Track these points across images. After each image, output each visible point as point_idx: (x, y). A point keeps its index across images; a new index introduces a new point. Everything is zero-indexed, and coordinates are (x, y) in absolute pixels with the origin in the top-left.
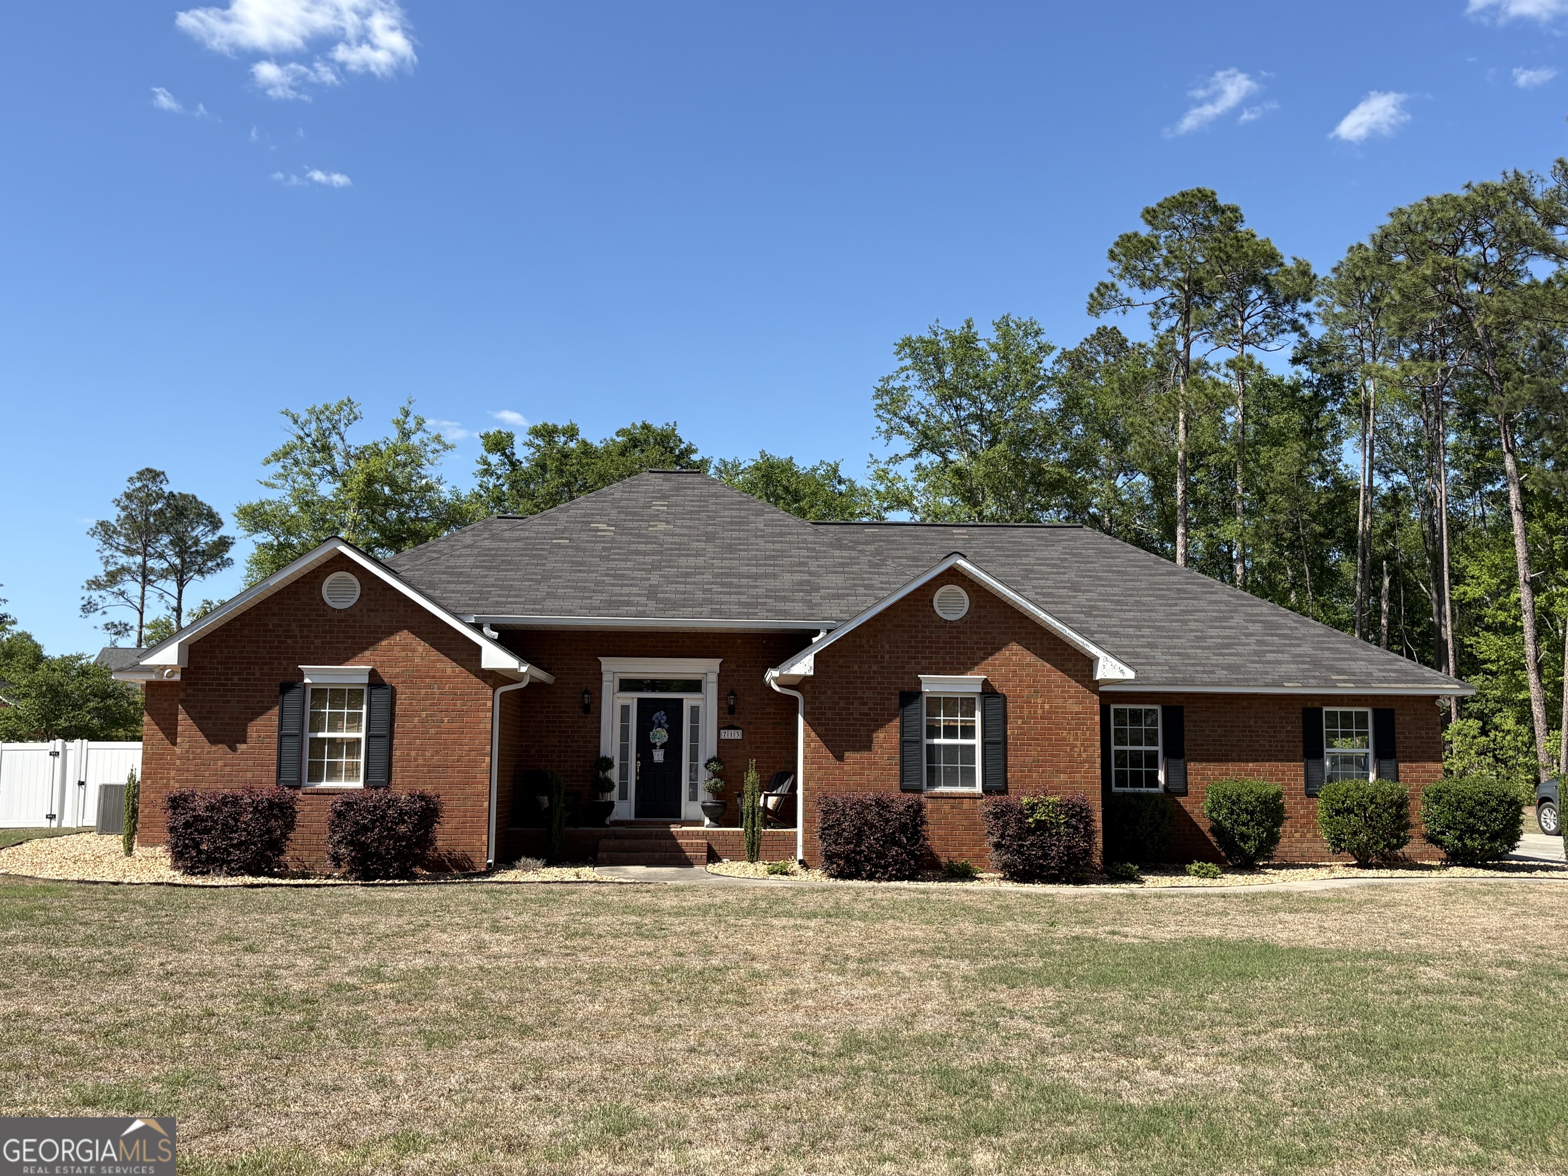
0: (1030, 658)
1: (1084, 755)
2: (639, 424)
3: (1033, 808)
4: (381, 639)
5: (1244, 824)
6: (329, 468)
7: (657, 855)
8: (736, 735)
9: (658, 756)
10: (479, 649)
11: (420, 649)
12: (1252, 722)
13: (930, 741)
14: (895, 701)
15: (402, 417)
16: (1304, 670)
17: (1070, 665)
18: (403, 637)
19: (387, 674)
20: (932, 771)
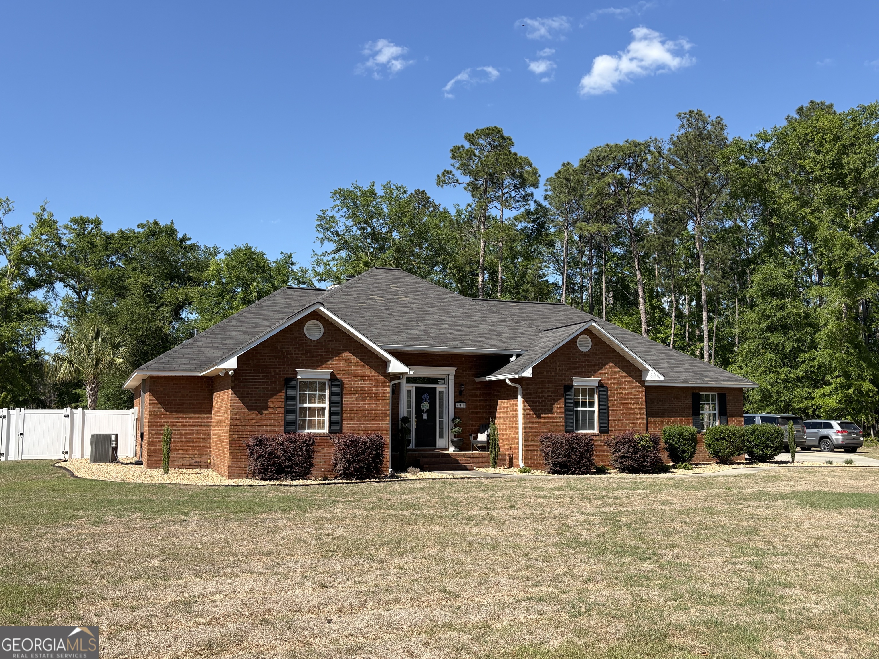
0: (618, 370)
1: (639, 415)
3: (640, 439)
4: (335, 356)
8: (463, 405)
9: (425, 416)
10: (388, 361)
11: (354, 361)
12: (673, 399)
13: (576, 409)
14: (562, 390)
16: (692, 376)
17: (633, 373)
18: (346, 355)
19: (339, 374)
20: (577, 423)
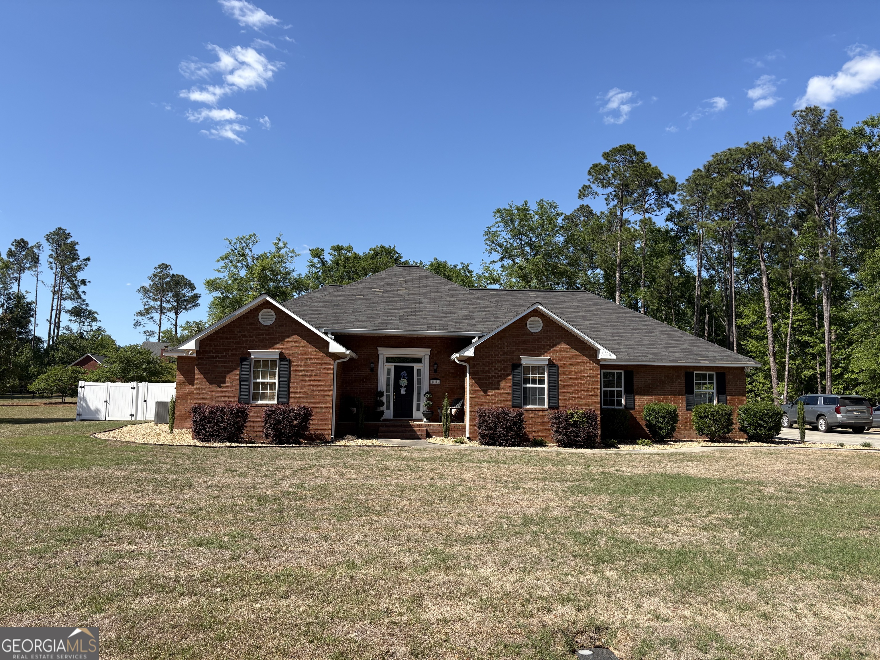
0: (569, 349)
1: (593, 392)
2: (379, 246)
3: (572, 415)
4: (285, 339)
5: (661, 423)
6: (245, 264)
7: (405, 434)
8: (437, 382)
9: (403, 391)
10: (328, 343)
11: (302, 343)
12: (663, 378)
13: (525, 386)
14: (510, 368)
15: (277, 242)
16: (686, 355)
17: (587, 353)
18: (295, 338)
19: (287, 354)
20: (526, 399)
